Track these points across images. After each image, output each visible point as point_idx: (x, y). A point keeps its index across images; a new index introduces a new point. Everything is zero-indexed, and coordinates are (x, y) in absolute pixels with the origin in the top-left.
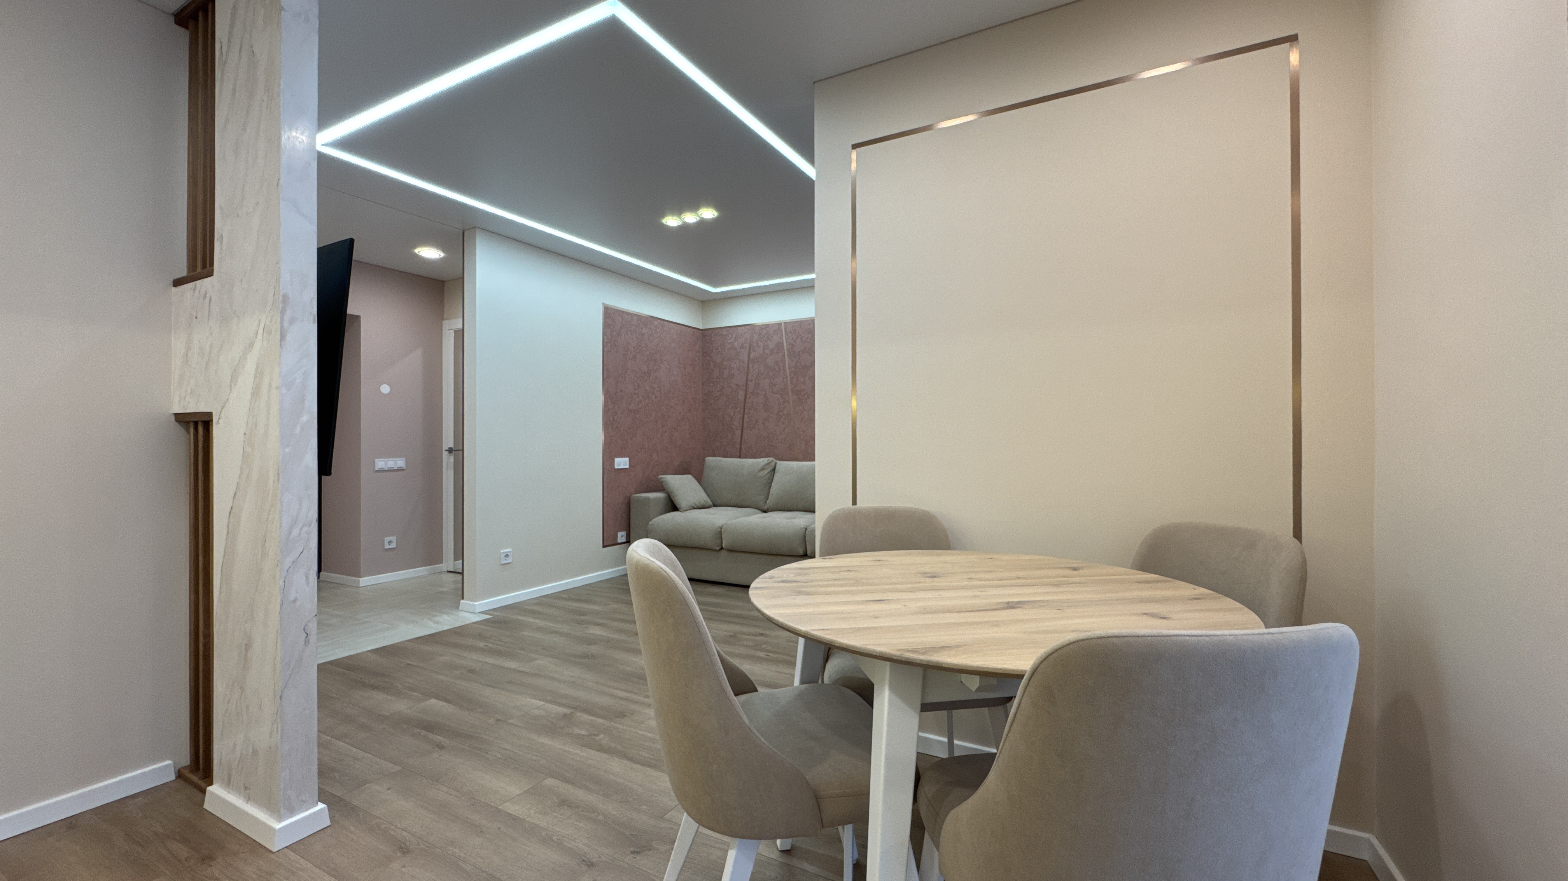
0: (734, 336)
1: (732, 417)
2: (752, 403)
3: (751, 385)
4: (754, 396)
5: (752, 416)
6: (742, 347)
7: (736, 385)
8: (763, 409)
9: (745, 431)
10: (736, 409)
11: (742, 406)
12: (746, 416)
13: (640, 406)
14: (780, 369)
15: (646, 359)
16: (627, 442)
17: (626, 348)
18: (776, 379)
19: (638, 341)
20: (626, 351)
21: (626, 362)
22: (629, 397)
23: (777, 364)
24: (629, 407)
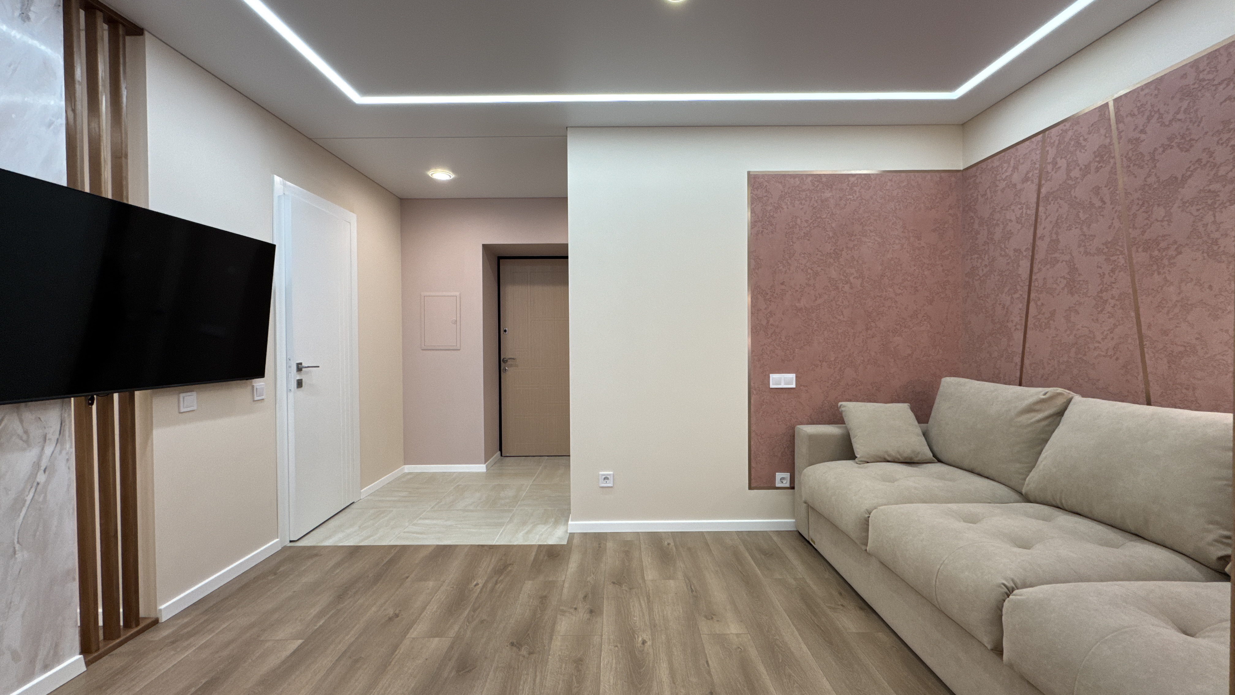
0: (1012, 164)
1: (1007, 309)
2: (1045, 278)
3: (1042, 245)
4: (1048, 266)
5: (1043, 304)
6: (1026, 179)
7: (1015, 250)
8: (1066, 290)
9: (1029, 332)
10: (1014, 293)
11: (1026, 288)
12: (1032, 304)
13: (819, 301)
14: (1104, 203)
15: (831, 234)
16: (794, 353)
17: (791, 224)
18: (1094, 225)
19: (814, 210)
20: (791, 228)
21: (791, 243)
22: (797, 291)
23: (1098, 194)
24: (797, 304)
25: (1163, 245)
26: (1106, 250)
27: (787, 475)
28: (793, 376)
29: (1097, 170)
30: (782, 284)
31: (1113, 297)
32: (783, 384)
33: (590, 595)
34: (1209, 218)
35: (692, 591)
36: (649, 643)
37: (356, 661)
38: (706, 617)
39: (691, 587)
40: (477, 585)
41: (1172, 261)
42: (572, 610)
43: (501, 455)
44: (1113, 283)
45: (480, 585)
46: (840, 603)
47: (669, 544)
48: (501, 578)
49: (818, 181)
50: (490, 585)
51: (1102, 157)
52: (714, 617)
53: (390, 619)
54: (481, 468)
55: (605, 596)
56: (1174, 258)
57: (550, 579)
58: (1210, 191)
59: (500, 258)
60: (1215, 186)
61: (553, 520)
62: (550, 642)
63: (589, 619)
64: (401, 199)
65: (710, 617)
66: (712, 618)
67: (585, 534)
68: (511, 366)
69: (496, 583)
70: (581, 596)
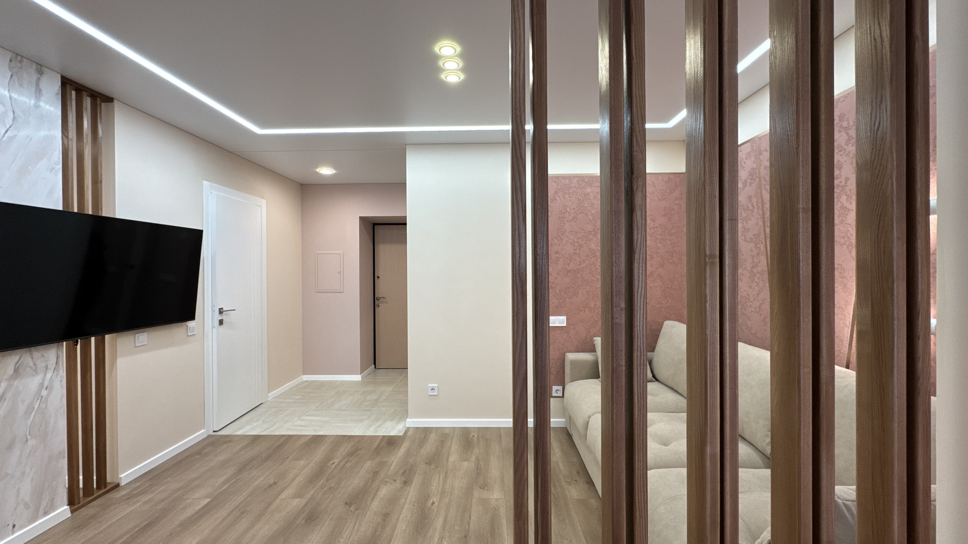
13: (583, 265)
14: (754, 208)
15: (591, 218)
16: (565, 301)
17: (563, 211)
18: (749, 222)
19: (579, 202)
20: (562, 214)
21: (563, 224)
22: (567, 258)
23: (750, 201)
24: (567, 267)
26: (754, 240)
27: (560, 388)
28: (564, 318)
29: (751, 184)
30: (557, 253)
31: (758, 273)
32: (557, 323)
33: (407, 472)
35: (478, 469)
36: (436, 504)
37: (243, 513)
38: (480, 487)
39: (478, 466)
40: (334, 463)
42: (392, 482)
43: (375, 368)
44: (759, 263)
45: (336, 464)
46: (574, 479)
47: (473, 436)
48: (351, 459)
49: (581, 181)
50: (342, 464)
51: (752, 176)
52: (486, 487)
53: (270, 486)
54: (357, 378)
55: (418, 472)
57: (384, 460)
59: (374, 225)
61: (398, 417)
62: (371, 503)
63: (402, 488)
64: (302, 185)
65: (483, 487)
66: (484, 488)
67: (417, 428)
68: (382, 302)
69: (347, 462)
70: (401, 472)
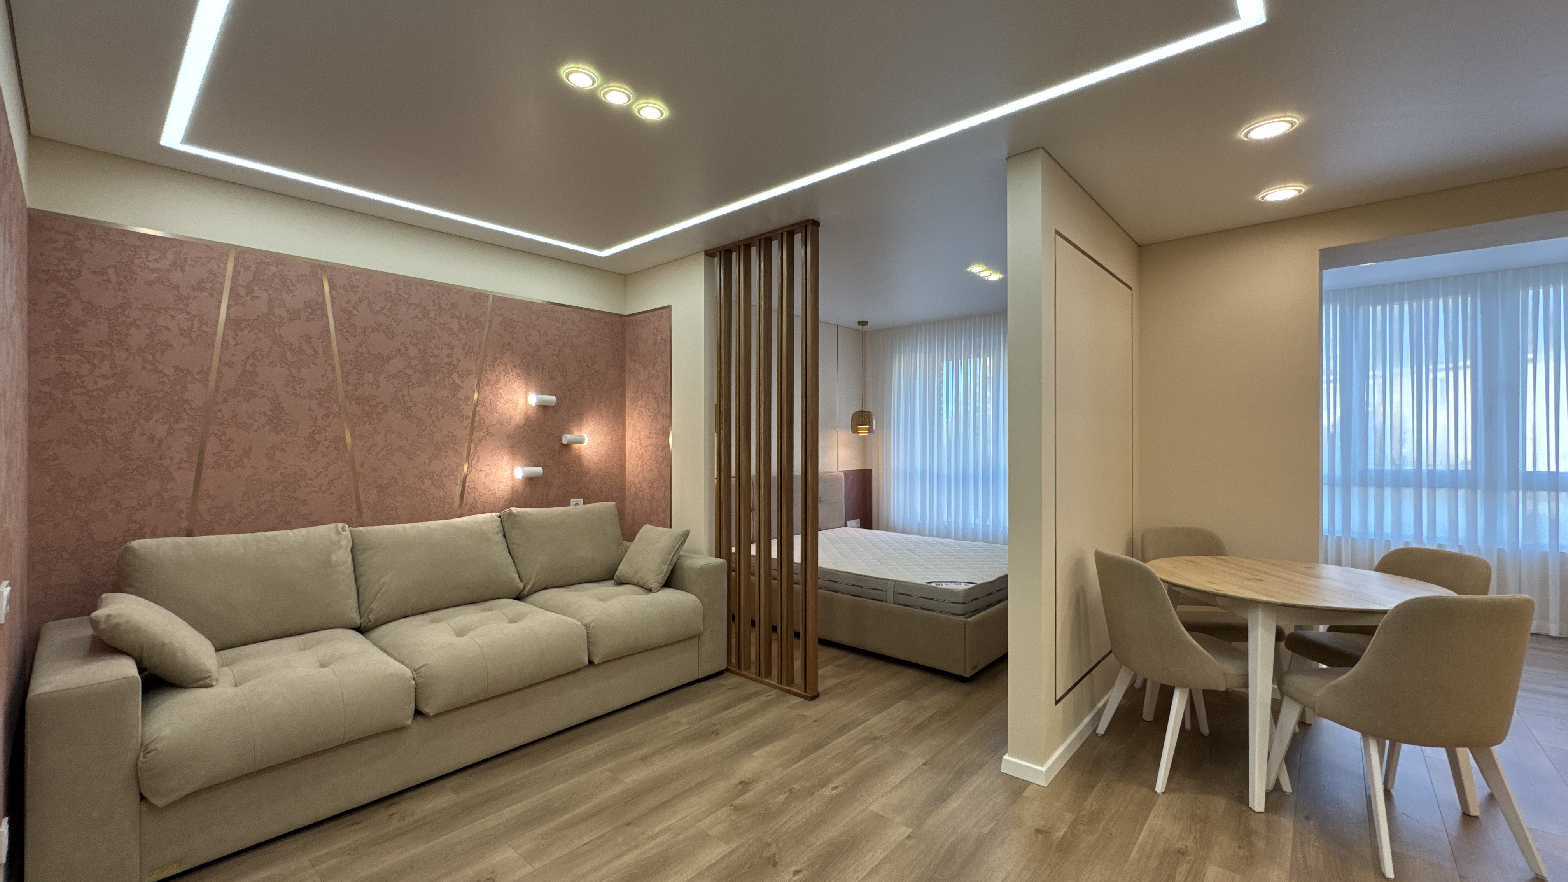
0: (170, 257)
2: (233, 412)
4: (240, 398)
5: (230, 440)
6: (199, 288)
8: (267, 427)
9: (207, 473)
10: (177, 422)
11: (200, 419)
12: (211, 440)
14: (317, 353)
18: (304, 370)
25: (373, 403)
29: (308, 320)
31: (326, 439)
34: (405, 391)
41: (380, 416)
44: (328, 426)
51: (313, 310)
56: (382, 414)
58: (405, 373)
60: (409, 371)
